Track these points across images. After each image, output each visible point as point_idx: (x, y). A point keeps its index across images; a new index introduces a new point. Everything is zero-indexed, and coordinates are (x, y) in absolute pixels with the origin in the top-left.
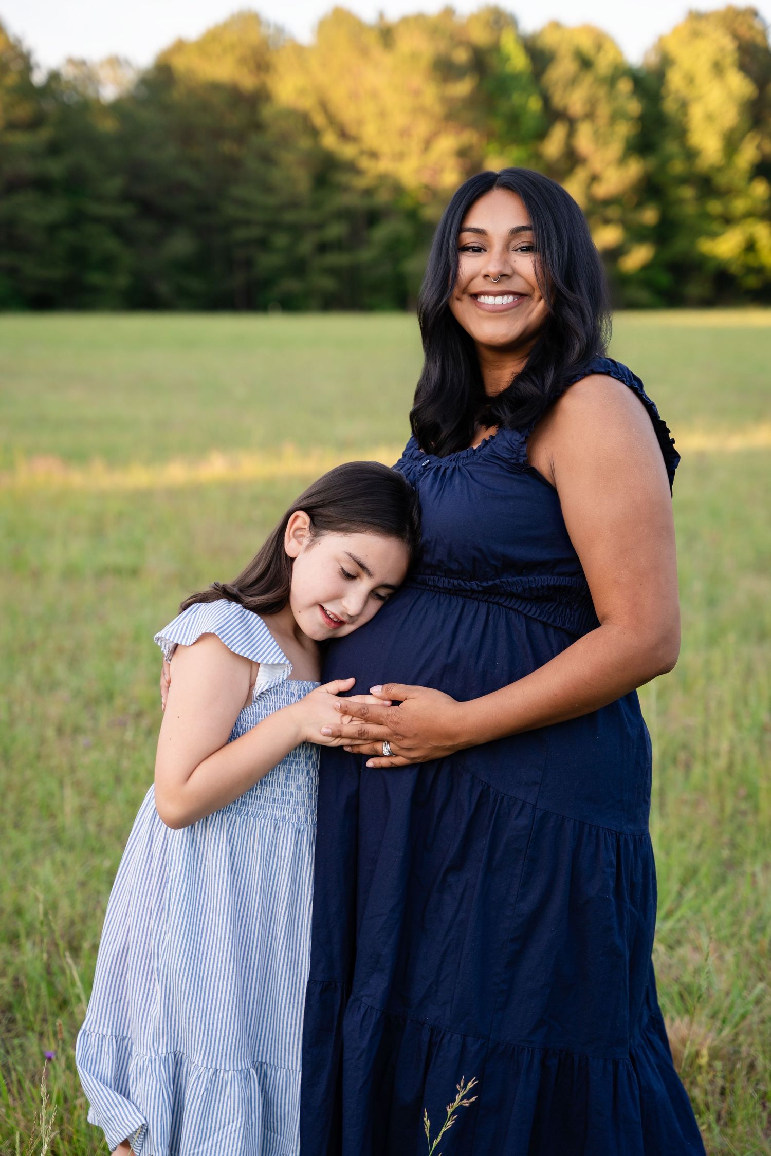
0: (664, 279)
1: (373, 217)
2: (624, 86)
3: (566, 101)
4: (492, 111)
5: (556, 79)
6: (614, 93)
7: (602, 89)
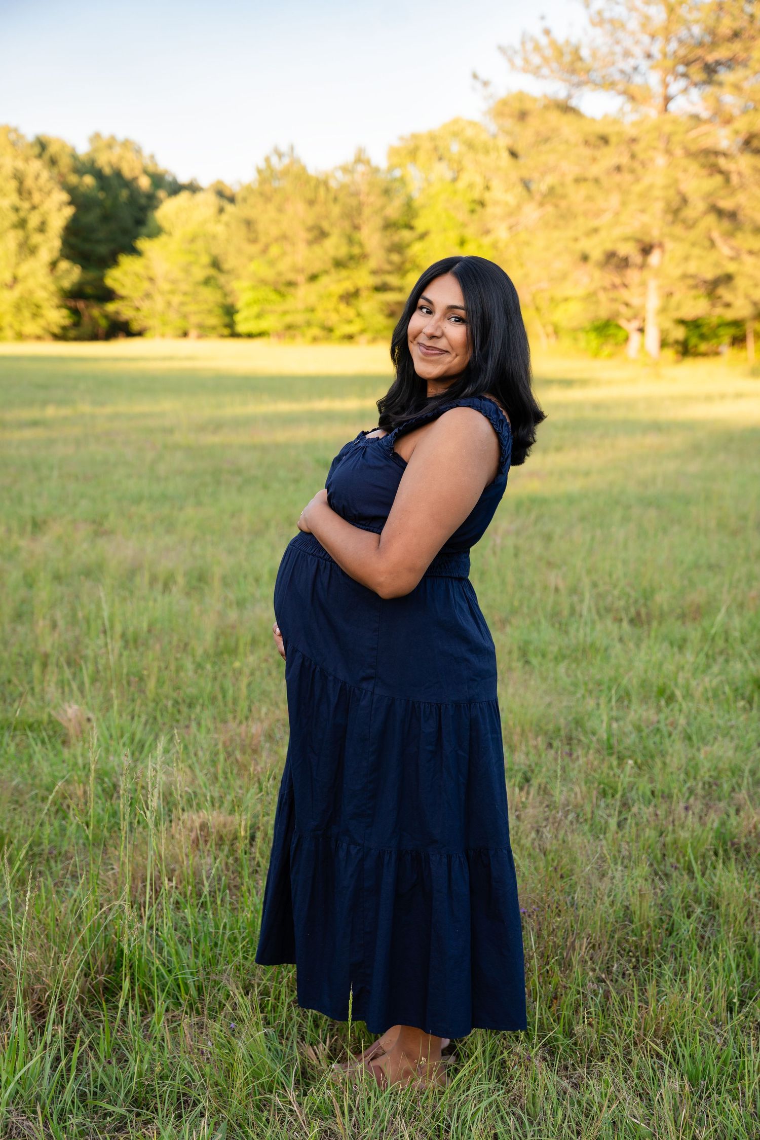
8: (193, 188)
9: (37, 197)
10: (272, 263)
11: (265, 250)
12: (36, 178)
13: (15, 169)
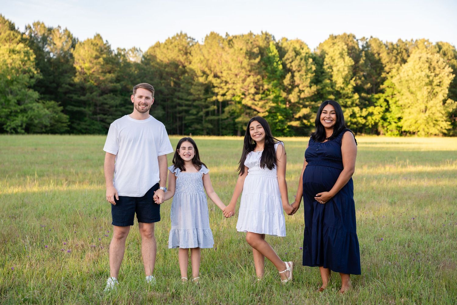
1: (225, 104)
2: (311, 60)
3: (291, 66)
4: (266, 69)
5: (288, 59)
6: (307, 63)
7: (303, 61)
9: (437, 71)
12: (437, 62)
13: (428, 58)
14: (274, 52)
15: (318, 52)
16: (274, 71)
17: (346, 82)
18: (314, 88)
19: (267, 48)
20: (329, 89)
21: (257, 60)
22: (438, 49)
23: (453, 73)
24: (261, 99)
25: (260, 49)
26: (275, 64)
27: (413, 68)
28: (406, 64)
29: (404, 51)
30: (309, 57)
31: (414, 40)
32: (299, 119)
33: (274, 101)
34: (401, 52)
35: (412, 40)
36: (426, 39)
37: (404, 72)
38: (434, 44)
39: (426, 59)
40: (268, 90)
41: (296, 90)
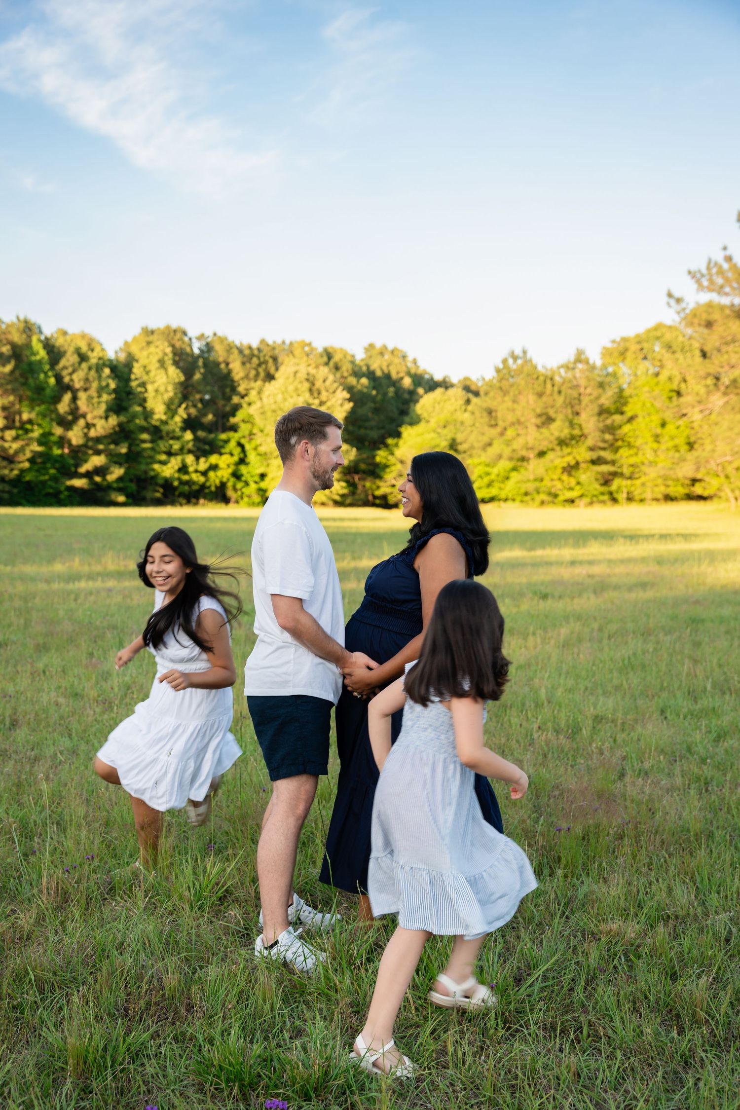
0: (133, 487)
2: (107, 371)
3: (72, 380)
4: (25, 384)
5: (65, 368)
6: (100, 377)
7: (93, 373)
8: (445, 385)
9: (324, 396)
10: (508, 443)
11: (502, 434)
12: (324, 381)
13: (308, 374)
14: (42, 354)
15: (122, 357)
16: (40, 389)
17: (171, 409)
18: (113, 421)
19: (28, 345)
20: (139, 422)
21: (8, 368)
22: (325, 359)
23: (350, 400)
24: (16, 438)
25: (14, 346)
26: (42, 376)
27: (283, 389)
28: (273, 382)
29: (271, 361)
30: (104, 365)
31: (288, 342)
32: (88, 475)
33: (40, 443)
34: (266, 362)
35: (284, 342)
36: (307, 341)
37: (269, 396)
38: (320, 350)
39: (306, 376)
40: (30, 422)
41: (82, 422)
